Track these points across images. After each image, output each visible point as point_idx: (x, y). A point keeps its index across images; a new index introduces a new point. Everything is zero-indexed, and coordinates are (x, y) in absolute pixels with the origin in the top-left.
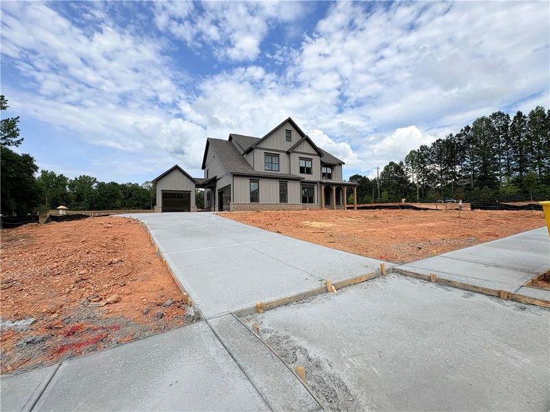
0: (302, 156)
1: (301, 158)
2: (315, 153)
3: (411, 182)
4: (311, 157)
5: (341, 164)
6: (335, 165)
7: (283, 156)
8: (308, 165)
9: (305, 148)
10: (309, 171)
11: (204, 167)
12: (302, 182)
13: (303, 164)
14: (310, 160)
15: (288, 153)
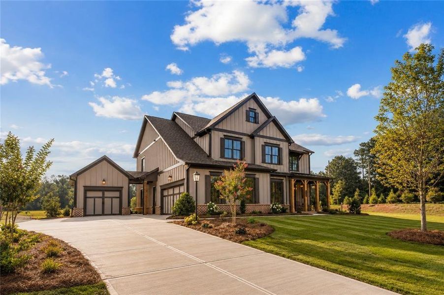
0: (268, 141)
1: (267, 144)
2: (282, 137)
3: (362, 177)
4: (278, 143)
5: (308, 153)
9: (271, 131)
11: (136, 155)
12: (271, 175)
15: (252, 137)
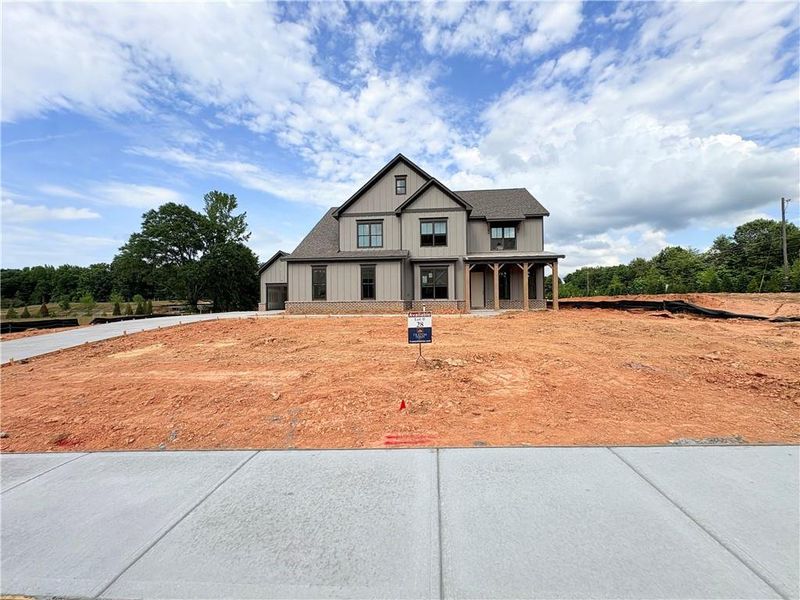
0: (427, 215)
1: (423, 221)
2: (454, 205)
4: (445, 214)
6: (527, 221)
7: (390, 222)
8: (440, 230)
9: (432, 200)
10: (441, 240)
13: (428, 230)
14: (444, 220)
15: (399, 215)
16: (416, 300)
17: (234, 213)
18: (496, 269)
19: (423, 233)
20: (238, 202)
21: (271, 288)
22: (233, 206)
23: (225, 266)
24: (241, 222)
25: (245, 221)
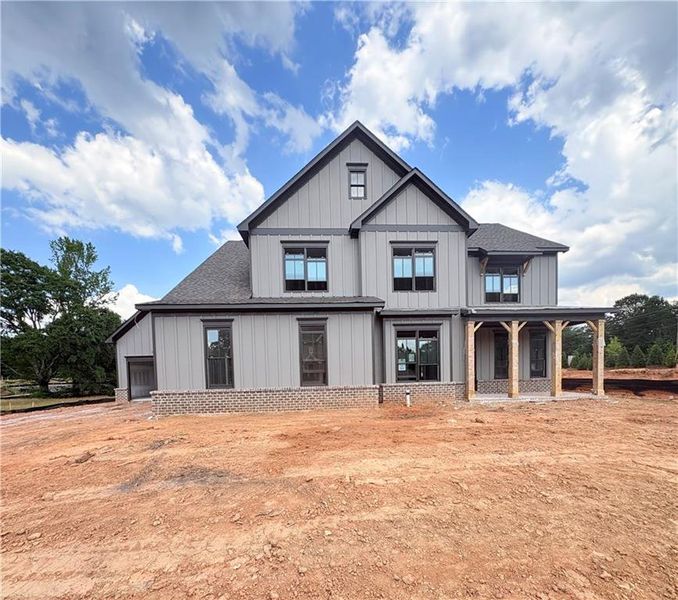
0: (403, 236)
1: (396, 246)
2: (447, 221)
4: (432, 237)
5: (553, 251)
6: (529, 258)
8: (423, 266)
10: (426, 284)
13: (403, 268)
14: (430, 247)
15: (354, 234)
16: (388, 383)
17: (95, 268)
18: (515, 329)
19: (396, 276)
20: (97, 252)
21: (135, 363)
22: (91, 258)
23: (84, 335)
24: (105, 279)
25: (110, 278)
